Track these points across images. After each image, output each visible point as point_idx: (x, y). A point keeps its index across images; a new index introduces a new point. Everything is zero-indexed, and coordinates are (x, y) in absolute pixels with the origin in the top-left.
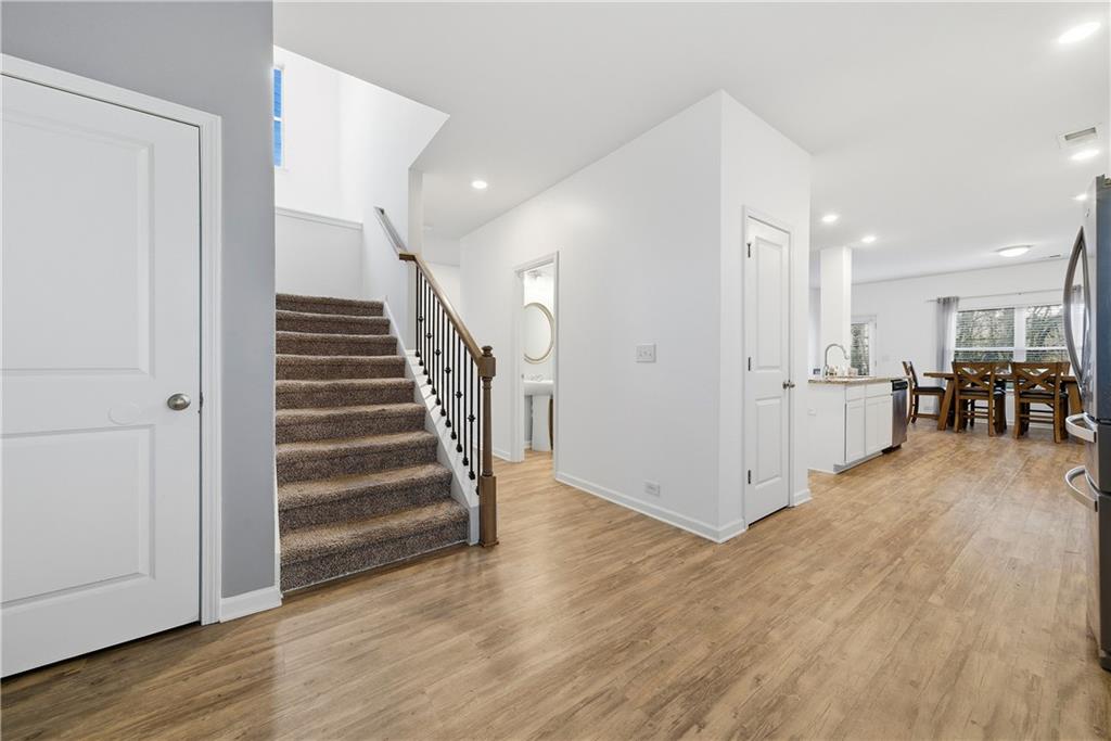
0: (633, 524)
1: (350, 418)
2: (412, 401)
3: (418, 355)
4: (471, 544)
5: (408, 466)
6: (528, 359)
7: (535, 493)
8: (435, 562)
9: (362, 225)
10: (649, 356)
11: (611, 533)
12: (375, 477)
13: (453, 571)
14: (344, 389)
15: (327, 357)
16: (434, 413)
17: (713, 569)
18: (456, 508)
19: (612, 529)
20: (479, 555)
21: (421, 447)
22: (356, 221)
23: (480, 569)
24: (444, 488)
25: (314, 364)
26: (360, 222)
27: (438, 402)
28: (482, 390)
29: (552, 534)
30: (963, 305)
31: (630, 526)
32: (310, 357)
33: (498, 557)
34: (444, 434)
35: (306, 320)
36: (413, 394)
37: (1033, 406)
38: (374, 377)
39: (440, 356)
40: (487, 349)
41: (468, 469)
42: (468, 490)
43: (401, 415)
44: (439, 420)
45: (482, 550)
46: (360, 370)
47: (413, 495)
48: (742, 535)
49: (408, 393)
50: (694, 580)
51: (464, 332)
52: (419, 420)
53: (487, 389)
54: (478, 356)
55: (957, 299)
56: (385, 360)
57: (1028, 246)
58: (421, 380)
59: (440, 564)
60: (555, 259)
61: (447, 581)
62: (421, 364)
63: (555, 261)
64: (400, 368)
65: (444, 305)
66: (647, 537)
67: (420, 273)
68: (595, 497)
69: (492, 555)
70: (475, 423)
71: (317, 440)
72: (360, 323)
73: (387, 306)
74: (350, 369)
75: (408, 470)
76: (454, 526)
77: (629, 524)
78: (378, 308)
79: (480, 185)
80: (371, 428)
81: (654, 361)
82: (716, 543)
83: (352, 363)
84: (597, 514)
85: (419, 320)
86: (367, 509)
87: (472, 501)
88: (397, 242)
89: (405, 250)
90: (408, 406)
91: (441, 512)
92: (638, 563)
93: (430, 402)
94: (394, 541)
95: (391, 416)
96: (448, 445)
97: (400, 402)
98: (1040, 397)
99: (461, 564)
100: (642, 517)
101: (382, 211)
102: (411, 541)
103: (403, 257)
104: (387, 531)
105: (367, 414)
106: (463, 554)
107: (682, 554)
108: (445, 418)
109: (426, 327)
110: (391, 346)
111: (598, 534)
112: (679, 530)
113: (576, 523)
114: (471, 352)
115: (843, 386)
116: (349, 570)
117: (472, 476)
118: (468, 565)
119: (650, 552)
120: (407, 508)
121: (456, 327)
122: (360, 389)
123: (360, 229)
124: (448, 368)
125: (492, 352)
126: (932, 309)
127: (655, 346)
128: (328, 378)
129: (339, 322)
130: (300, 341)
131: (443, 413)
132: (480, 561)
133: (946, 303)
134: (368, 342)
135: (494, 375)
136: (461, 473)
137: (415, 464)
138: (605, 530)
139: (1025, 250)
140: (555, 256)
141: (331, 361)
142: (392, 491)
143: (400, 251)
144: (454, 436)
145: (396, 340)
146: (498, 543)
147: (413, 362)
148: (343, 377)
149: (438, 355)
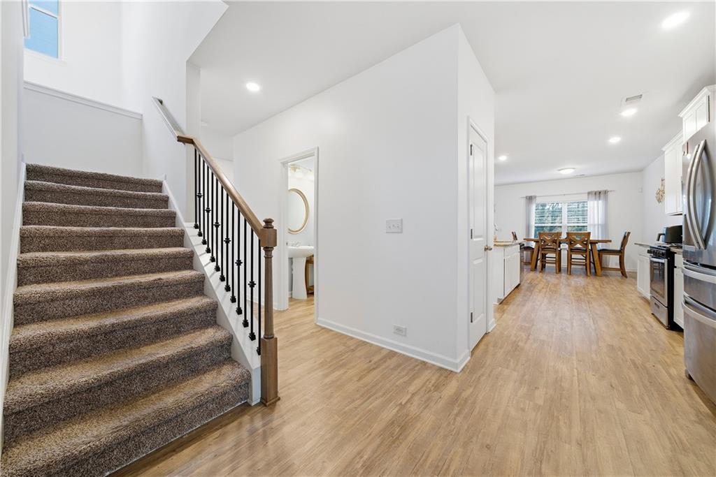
0: (389, 362)
1: (120, 290)
2: (191, 268)
3: (196, 227)
4: (253, 404)
5: (187, 332)
6: (291, 231)
7: (302, 339)
8: (217, 434)
9: (142, 115)
10: (397, 228)
11: (374, 373)
12: (148, 350)
13: (237, 444)
14: (116, 260)
15: (98, 229)
16: (213, 278)
17: (466, 401)
18: (238, 371)
19: (374, 369)
20: (263, 418)
21: (200, 312)
22: (137, 111)
23: (265, 436)
24: (225, 352)
25: (80, 236)
26: (141, 112)
27: (217, 269)
28: (263, 260)
29: (327, 380)
30: (539, 201)
31: (387, 364)
32: (75, 229)
33: (282, 416)
34: (223, 298)
35: (75, 192)
36: (192, 262)
37: (573, 256)
38: (152, 247)
39: (220, 228)
40: (268, 222)
41: (248, 330)
42: (248, 351)
43: (178, 283)
44: (218, 285)
45: (266, 410)
46: (135, 240)
47: (191, 364)
48: (469, 362)
49: (188, 261)
50: (457, 415)
51: (244, 206)
52: (198, 286)
53: (269, 258)
54: (259, 228)
55: (535, 197)
56: (163, 232)
57: (574, 168)
58: (200, 250)
59: (223, 436)
60: (314, 154)
61: (232, 460)
62: (200, 235)
63: (316, 155)
64: (179, 239)
65: (222, 182)
66: (404, 373)
67: (198, 155)
68: (352, 338)
69: (276, 414)
70: (256, 288)
71: (76, 316)
72: (138, 198)
73: (165, 184)
74: (123, 240)
75: (185, 337)
76: (236, 390)
77: (385, 362)
78: (158, 186)
79: (253, 87)
80: (145, 298)
81: (401, 232)
82: (456, 373)
83: (126, 235)
84: (358, 354)
85: (198, 196)
86: (137, 387)
87: (254, 362)
88: (176, 126)
89: (183, 133)
90: (187, 274)
91: (222, 378)
92: (406, 403)
93: (209, 269)
94: (168, 422)
95: (169, 284)
96: (228, 308)
97: (180, 269)
98: (578, 251)
99: (244, 433)
100: (392, 354)
101: (161, 102)
102: (189, 415)
103: (182, 140)
104: (159, 413)
105: (140, 285)
106: (246, 418)
107: (437, 387)
108: (225, 283)
109: (205, 203)
110: (171, 219)
111: (365, 375)
112: (424, 363)
113: (343, 366)
114: (251, 224)
115: (502, 248)
116: (110, 469)
117: (252, 337)
118: (252, 432)
119: (412, 389)
120: (184, 378)
121: (235, 202)
122: (133, 259)
123: (140, 119)
124: (227, 238)
125: (273, 224)
126: (523, 201)
127: (402, 220)
128: (96, 249)
129: (114, 196)
130: (64, 213)
131: (222, 279)
132: (264, 425)
133: (530, 199)
134: (146, 215)
135: (276, 245)
136: (241, 335)
137: (195, 329)
138: (370, 370)
139: (572, 170)
140: (316, 152)
141: (100, 232)
142: (167, 363)
143: (177, 134)
144: (233, 300)
145: (175, 214)
146: (279, 399)
147: (191, 232)
148: (115, 248)
149: (217, 226)
